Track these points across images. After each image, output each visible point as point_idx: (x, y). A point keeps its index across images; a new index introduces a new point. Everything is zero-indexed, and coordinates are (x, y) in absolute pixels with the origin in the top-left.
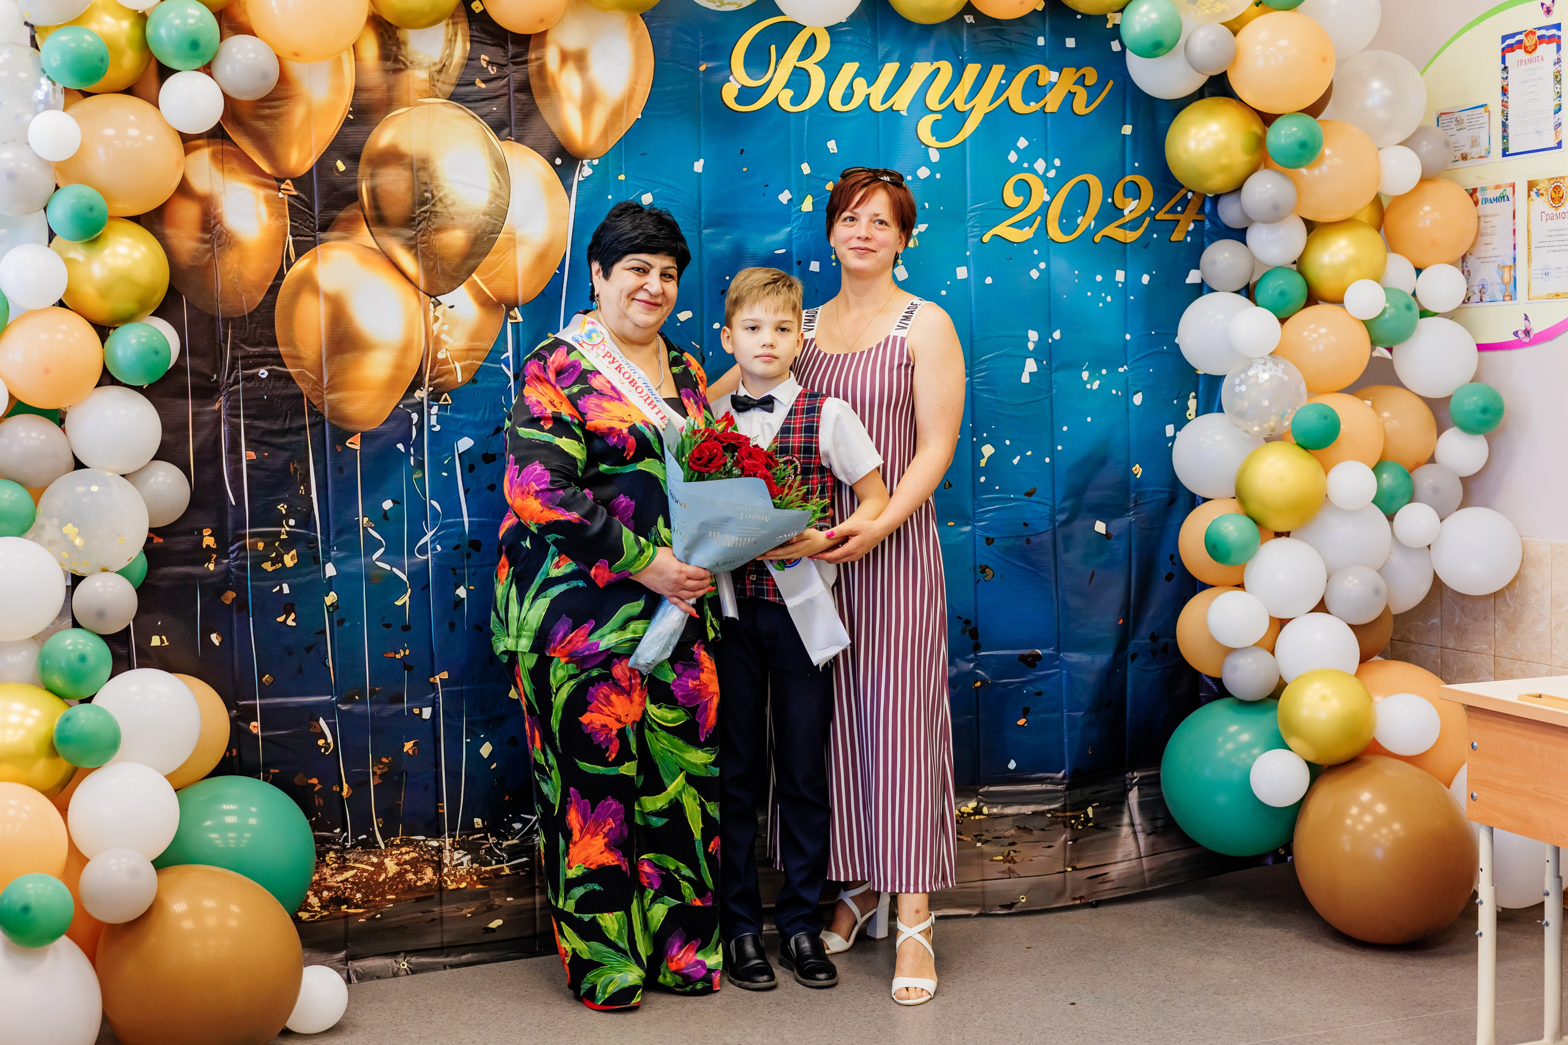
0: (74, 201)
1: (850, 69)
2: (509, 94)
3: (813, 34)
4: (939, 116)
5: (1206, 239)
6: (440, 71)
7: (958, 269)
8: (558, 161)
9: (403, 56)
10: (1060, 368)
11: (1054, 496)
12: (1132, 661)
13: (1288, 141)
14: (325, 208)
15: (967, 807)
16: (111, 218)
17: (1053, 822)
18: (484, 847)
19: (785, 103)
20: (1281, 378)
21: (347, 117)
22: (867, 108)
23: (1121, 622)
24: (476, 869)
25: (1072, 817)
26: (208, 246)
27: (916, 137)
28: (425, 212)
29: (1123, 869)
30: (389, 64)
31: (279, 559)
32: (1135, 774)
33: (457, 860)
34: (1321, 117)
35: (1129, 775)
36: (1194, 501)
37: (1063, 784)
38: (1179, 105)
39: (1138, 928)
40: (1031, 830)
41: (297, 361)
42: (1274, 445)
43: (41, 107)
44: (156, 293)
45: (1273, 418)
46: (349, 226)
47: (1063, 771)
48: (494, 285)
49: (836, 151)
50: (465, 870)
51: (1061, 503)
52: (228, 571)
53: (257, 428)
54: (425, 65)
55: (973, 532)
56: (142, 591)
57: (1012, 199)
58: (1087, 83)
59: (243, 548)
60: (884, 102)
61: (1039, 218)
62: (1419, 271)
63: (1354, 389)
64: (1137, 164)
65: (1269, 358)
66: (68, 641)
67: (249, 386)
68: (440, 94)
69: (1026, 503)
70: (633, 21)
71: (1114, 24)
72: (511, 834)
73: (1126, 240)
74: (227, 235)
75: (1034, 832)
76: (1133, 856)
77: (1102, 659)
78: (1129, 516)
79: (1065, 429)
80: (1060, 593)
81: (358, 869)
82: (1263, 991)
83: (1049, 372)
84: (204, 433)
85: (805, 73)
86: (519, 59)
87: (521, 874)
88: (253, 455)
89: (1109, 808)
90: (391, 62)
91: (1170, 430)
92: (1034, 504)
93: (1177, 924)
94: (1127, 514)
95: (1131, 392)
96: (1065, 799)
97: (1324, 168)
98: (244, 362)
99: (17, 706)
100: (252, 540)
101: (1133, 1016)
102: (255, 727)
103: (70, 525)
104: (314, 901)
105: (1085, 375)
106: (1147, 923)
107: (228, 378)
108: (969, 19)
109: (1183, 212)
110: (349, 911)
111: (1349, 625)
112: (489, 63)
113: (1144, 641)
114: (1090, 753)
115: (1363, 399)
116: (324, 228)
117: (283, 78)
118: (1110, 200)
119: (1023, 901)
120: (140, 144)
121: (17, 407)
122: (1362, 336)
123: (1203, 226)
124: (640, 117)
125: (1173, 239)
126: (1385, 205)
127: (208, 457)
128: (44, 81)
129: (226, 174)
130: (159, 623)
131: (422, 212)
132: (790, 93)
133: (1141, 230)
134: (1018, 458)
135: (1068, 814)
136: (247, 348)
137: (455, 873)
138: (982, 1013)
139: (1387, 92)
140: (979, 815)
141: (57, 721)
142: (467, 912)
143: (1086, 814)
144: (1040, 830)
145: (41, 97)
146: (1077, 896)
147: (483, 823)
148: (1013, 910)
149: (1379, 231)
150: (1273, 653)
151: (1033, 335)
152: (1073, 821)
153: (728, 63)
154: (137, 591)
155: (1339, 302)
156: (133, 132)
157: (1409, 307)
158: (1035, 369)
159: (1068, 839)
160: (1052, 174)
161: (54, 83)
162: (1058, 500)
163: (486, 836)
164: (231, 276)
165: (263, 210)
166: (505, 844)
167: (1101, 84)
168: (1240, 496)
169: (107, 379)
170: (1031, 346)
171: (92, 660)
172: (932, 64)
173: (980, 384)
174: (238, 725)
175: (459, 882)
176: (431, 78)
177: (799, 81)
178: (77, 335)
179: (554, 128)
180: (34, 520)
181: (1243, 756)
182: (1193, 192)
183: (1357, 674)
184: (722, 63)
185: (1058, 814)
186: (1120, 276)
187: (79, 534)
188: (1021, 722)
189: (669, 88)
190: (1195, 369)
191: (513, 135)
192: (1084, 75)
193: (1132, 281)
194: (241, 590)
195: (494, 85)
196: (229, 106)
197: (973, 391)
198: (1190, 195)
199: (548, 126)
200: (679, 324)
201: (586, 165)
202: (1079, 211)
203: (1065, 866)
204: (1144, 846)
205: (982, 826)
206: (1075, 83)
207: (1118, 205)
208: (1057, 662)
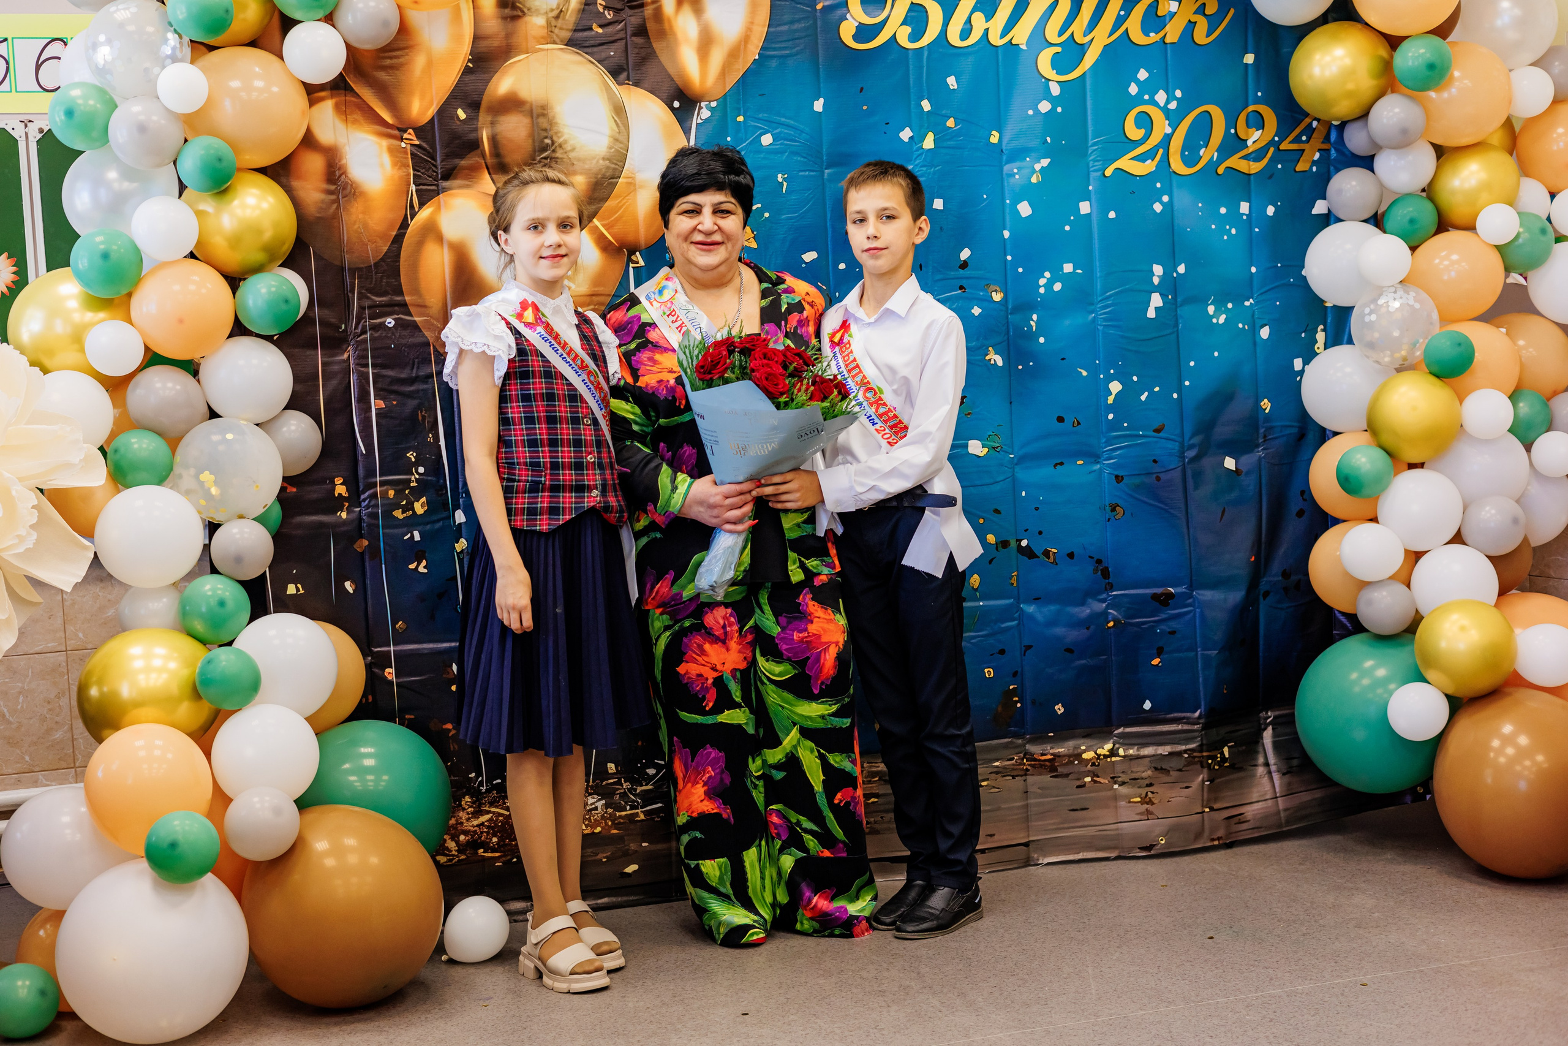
0: (202, 152)
1: (967, 3)
2: (626, 37)
4: (1059, 49)
5: (1332, 168)
6: (557, 17)
7: (1081, 204)
8: (676, 104)
9: (520, 3)
10: (1185, 302)
11: (1183, 435)
12: (1264, 599)
13: (1416, 63)
14: (448, 156)
15: (1103, 749)
16: (239, 170)
17: (1190, 762)
18: (618, 792)
19: (903, 40)
20: (1412, 306)
21: (467, 66)
22: (986, 40)
23: (1253, 559)
24: (610, 814)
25: (1209, 757)
26: (333, 197)
27: (1036, 71)
28: (545, 158)
29: (1258, 809)
30: (507, 11)
31: (410, 507)
32: (1269, 714)
33: (592, 804)
34: (1450, 39)
35: (1263, 714)
36: (1324, 435)
37: (1199, 724)
38: (1302, 32)
39: (1275, 867)
40: (1169, 771)
41: (423, 310)
42: (1407, 376)
43: (169, 61)
44: (284, 243)
45: (1405, 347)
46: (471, 173)
47: (1199, 711)
48: (615, 230)
49: (956, 87)
50: (599, 815)
51: (1190, 439)
52: (360, 519)
53: (385, 376)
54: (542, 11)
55: (1101, 470)
56: (278, 538)
57: (1134, 132)
58: (1208, 12)
59: (374, 496)
60: (1003, 36)
61: (1161, 151)
62: (1553, 196)
63: (1490, 316)
64: (1259, 94)
65: (1399, 286)
66: (208, 587)
67: (376, 335)
68: (558, 41)
69: (1154, 440)
72: (645, 780)
73: (1249, 170)
74: (352, 185)
75: (1171, 773)
76: (1268, 797)
77: (1235, 596)
78: (1258, 452)
79: (1192, 364)
80: (1191, 531)
81: (493, 813)
82: (1406, 924)
83: (1174, 306)
84: (334, 383)
85: (922, 9)
86: (635, 3)
87: (656, 819)
88: (381, 404)
89: (1244, 748)
90: (509, 9)
91: (1298, 364)
92: (1163, 440)
93: (1314, 863)
94: (1256, 450)
95: (1257, 326)
96: (1202, 740)
97: (1453, 90)
98: (370, 312)
99: (160, 651)
100: (382, 489)
101: (1273, 948)
102: (390, 673)
103: (207, 473)
104: (451, 845)
105: (1211, 309)
106: (1284, 862)
107: (356, 328)
109: (1308, 141)
110: (486, 855)
111: (1487, 556)
112: (605, 7)
113: (1276, 579)
115: (1498, 327)
116: (447, 176)
117: (404, 29)
118: (1233, 131)
119: (1163, 842)
120: (265, 95)
121: (153, 359)
122: (1495, 262)
123: (1329, 155)
124: (757, 57)
125: (1298, 169)
126: (1517, 129)
127: (339, 406)
128: (172, 38)
129: (349, 125)
130: (295, 571)
131: (542, 158)
132: (908, 30)
133: (1265, 161)
134: (1146, 394)
135: (1205, 754)
136: (373, 297)
137: (590, 818)
138: (1119, 947)
139: (1517, 12)
140: (1115, 756)
141: (199, 665)
142: (603, 857)
143: (1222, 754)
144: (1178, 770)
145: (169, 52)
146: (1215, 837)
147: (616, 768)
148: (1152, 852)
149: (1511, 155)
150: (1408, 586)
151: (1158, 270)
152: (1210, 761)
154: (274, 538)
155: (1471, 228)
156: (259, 84)
157: (1543, 231)
158: (1160, 304)
159: (1206, 779)
160: (1173, 105)
161: (180, 37)
162: (1187, 436)
163: (620, 779)
164: (356, 226)
165: (387, 159)
166: (639, 789)
167: (1222, 13)
168: (1372, 428)
169: (239, 329)
170: (1156, 281)
171: (230, 605)
173: (1105, 320)
174: (373, 672)
175: (594, 827)
176: (549, 24)
177: (917, 17)
178: (209, 286)
179: (672, 71)
180: (171, 469)
181: (1380, 691)
182: (1318, 120)
183: (1497, 605)
185: (1195, 754)
186: (1244, 208)
187: (216, 483)
188: (1156, 662)
189: (785, 28)
190: (1323, 301)
191: (631, 79)
192: (1204, 5)
193: (1257, 212)
194: (374, 538)
195: (610, 29)
196: (350, 57)
197: (1099, 327)
198: (1315, 124)
199: (665, 69)
200: (804, 265)
201: (704, 107)
202: (1201, 143)
203: (1203, 806)
204: (1281, 785)
205: (1118, 768)
206: (1195, 13)
207: (1242, 136)
208: (1190, 601)
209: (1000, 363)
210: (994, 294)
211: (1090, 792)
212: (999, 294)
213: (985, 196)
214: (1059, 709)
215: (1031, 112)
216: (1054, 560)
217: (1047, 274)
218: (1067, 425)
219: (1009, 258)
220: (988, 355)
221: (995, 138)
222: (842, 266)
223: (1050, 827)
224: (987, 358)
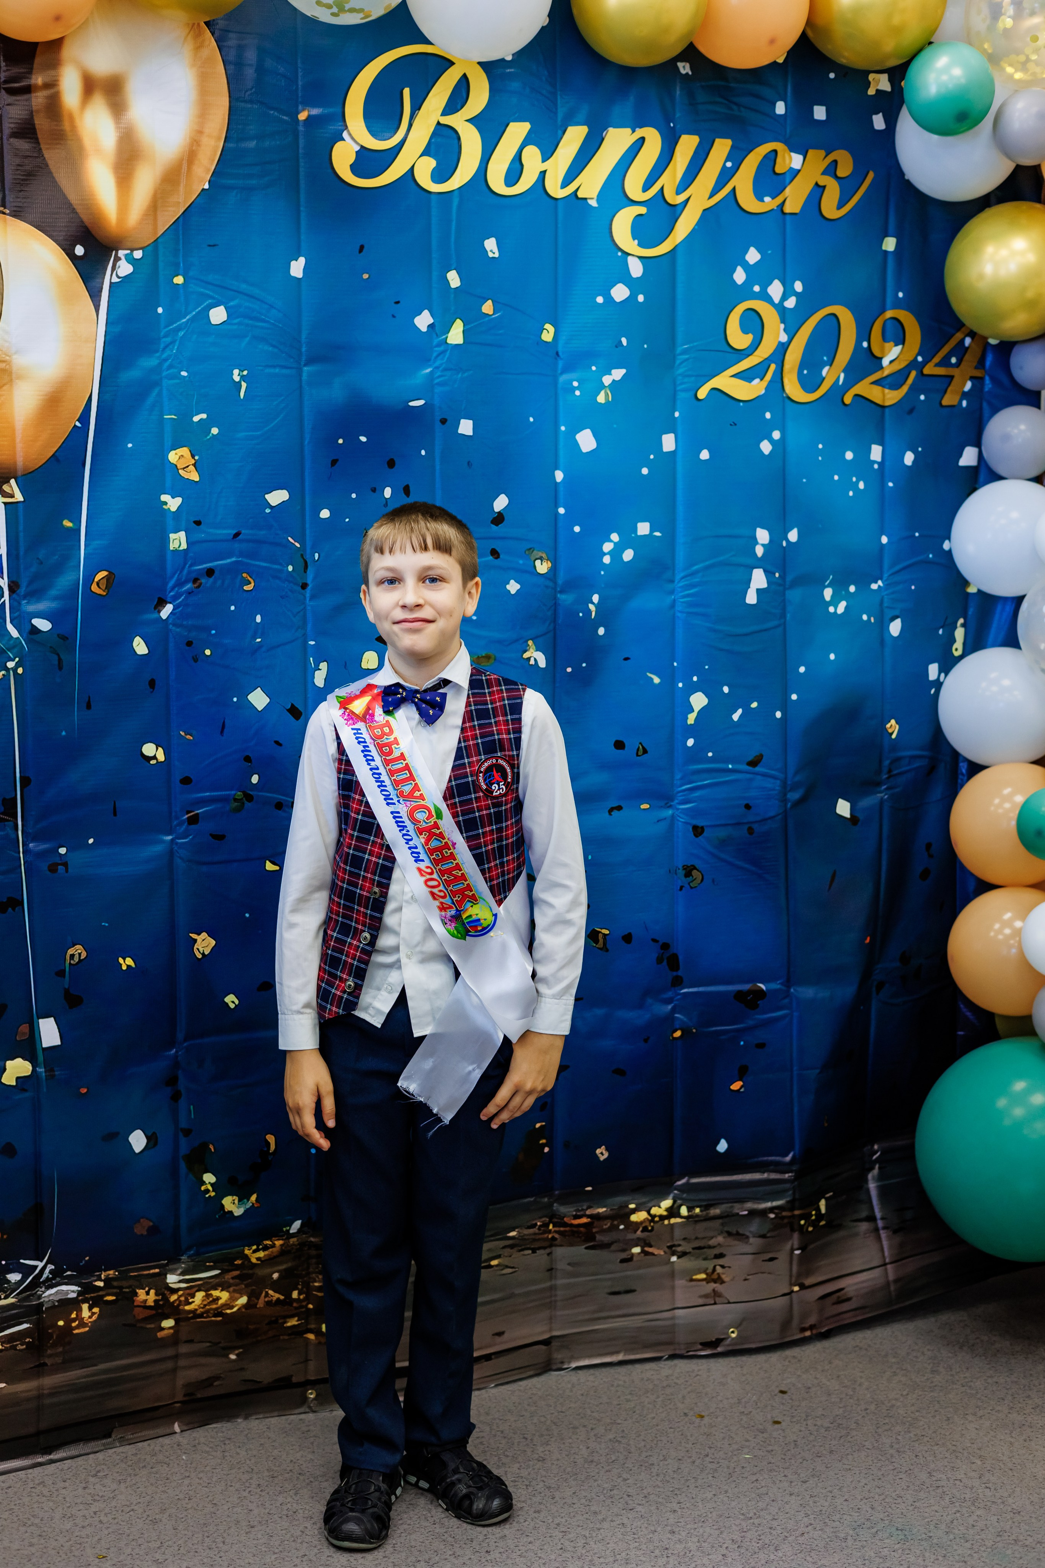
1: (517, 131)
3: (465, 76)
4: (643, 210)
5: (985, 405)
7: (665, 437)
8: (79, 250)
10: (795, 583)
11: (786, 767)
12: (878, 992)
15: (660, 1207)
17: (777, 1225)
19: (424, 178)
22: (541, 189)
23: (868, 941)
25: (803, 1216)
27: (609, 239)
29: (862, 1282)
32: (876, 1147)
35: (869, 1150)
36: (969, 769)
37: (791, 1170)
39: (902, 1378)
40: (748, 1237)
47: (792, 1154)
49: (497, 255)
51: (795, 775)
55: (674, 818)
57: (738, 339)
58: (840, 173)
60: (564, 185)
61: (773, 367)
64: (901, 295)
69: (748, 776)
70: (198, 35)
71: (877, 91)
73: (884, 400)
75: (752, 1240)
76: (875, 1263)
77: (844, 992)
78: (880, 792)
79: (802, 669)
80: (792, 902)
83: (782, 588)
85: (455, 136)
86: (17, 85)
87: (20, 1347)
89: (844, 1197)
91: (933, 671)
92: (759, 777)
94: (879, 789)
95: (887, 618)
96: (794, 1192)
105: (828, 593)
108: (684, 68)
109: (958, 365)
113: (892, 965)
114: (826, 1125)
118: (865, 344)
119: (734, 1335)
123: (984, 385)
124: (206, 186)
125: (945, 402)
132: (430, 163)
133: (905, 389)
134: (740, 711)
135: (797, 1211)
140: (675, 1217)
143: (818, 1209)
144: (760, 1236)
146: (807, 1325)
148: (720, 1349)
151: (763, 536)
152: (802, 1221)
153: (340, 110)
158: (764, 585)
159: (796, 1246)
160: (791, 303)
162: (791, 771)
167: (858, 176)
170: (759, 551)
172: (633, 131)
173: (691, 605)
177: (445, 146)
179: (73, 198)
182: (972, 334)
184: (331, 110)
185: (784, 1213)
186: (876, 453)
188: (737, 1085)
189: (252, 144)
190: (968, 584)
191: (7, 204)
192: (835, 162)
193: (891, 458)
197: (679, 615)
198: (968, 341)
199: (64, 195)
200: (268, 511)
201: (123, 258)
202: (825, 358)
203: (792, 1284)
204: (891, 1247)
205: (677, 1233)
206: (824, 173)
207: (876, 352)
208: (786, 1001)
209: (542, 663)
210: (538, 563)
211: (639, 1268)
212: (545, 564)
213: (531, 419)
214: (602, 1153)
215: (600, 300)
216: (605, 944)
217: (615, 537)
218: (629, 752)
219: (562, 511)
220: (525, 651)
221: (548, 334)
222: (325, 514)
223: (581, 1318)
224: (526, 656)
